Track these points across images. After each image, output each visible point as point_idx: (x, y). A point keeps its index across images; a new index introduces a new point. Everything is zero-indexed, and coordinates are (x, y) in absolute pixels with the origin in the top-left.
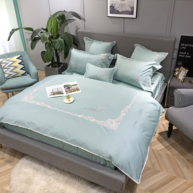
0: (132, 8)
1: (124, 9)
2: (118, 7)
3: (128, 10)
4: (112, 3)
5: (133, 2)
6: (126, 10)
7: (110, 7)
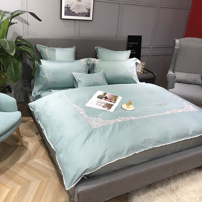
0: (89, 10)
1: (81, 11)
2: (74, 8)
3: (84, 12)
4: (67, 3)
5: (90, 4)
6: (83, 12)
7: (65, 7)
